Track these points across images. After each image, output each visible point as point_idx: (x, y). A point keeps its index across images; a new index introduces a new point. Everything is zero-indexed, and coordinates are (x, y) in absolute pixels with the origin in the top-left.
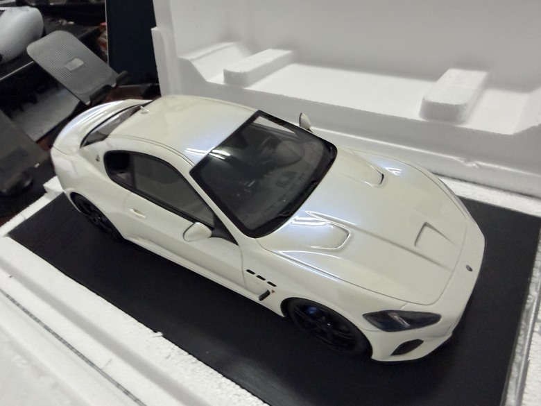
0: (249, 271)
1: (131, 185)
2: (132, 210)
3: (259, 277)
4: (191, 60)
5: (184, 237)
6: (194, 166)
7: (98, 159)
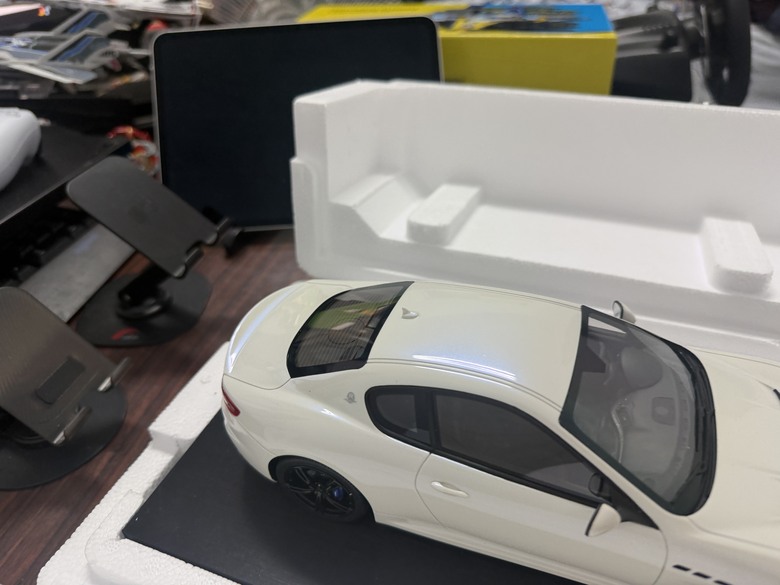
0: (678, 567)
1: (429, 442)
2: (437, 484)
3: (698, 574)
5: (587, 533)
6: (561, 409)
7: (351, 399)
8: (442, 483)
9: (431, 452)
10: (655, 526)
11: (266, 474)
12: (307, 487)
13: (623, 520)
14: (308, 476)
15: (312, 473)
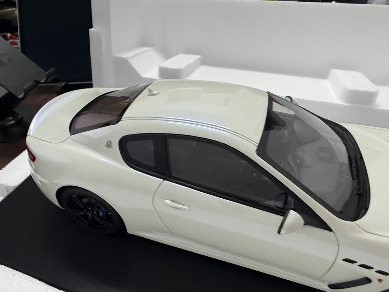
0: (346, 260)
2: (168, 201)
3: (362, 266)
4: (127, 58)
5: (279, 232)
6: (257, 145)
7: (109, 145)
8: (171, 201)
9: (164, 179)
10: (329, 229)
11: (55, 201)
12: (81, 209)
13: (306, 224)
14: (83, 203)
15: (85, 200)
